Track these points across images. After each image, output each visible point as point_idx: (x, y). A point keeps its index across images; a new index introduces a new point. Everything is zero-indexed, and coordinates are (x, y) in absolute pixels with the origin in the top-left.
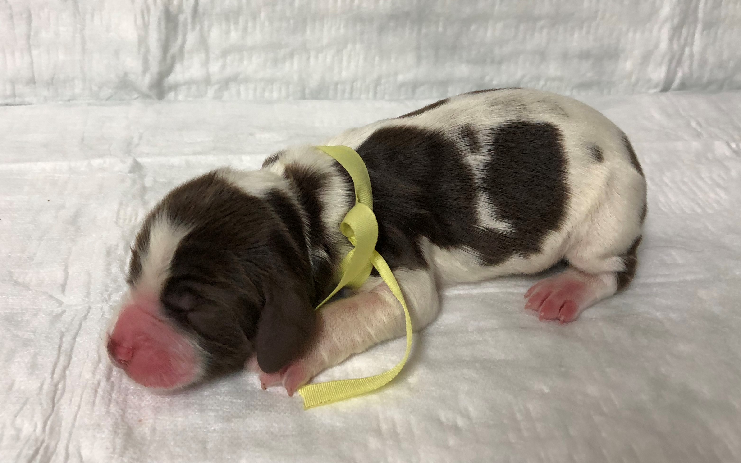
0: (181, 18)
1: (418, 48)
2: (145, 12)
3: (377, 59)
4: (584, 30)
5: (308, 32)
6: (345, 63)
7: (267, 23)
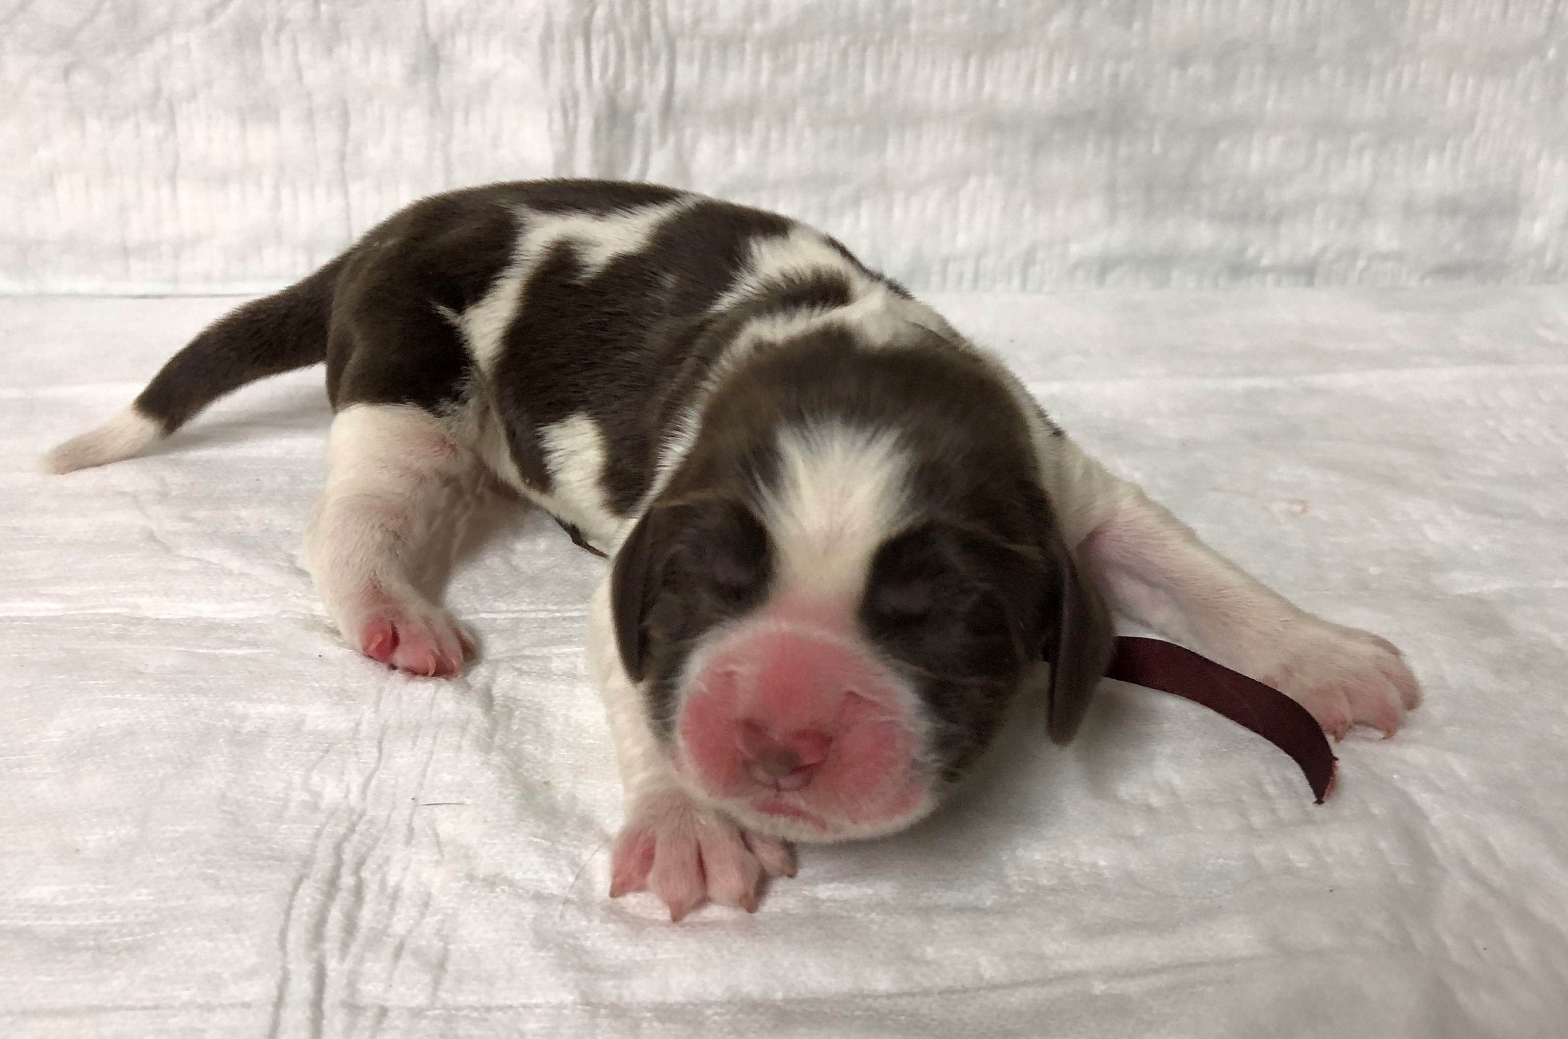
0: (641, 119)
1: (1111, 187)
2: (570, 104)
3: (1028, 209)
4: (1448, 154)
5: (891, 151)
6: (963, 218)
7: (808, 133)
